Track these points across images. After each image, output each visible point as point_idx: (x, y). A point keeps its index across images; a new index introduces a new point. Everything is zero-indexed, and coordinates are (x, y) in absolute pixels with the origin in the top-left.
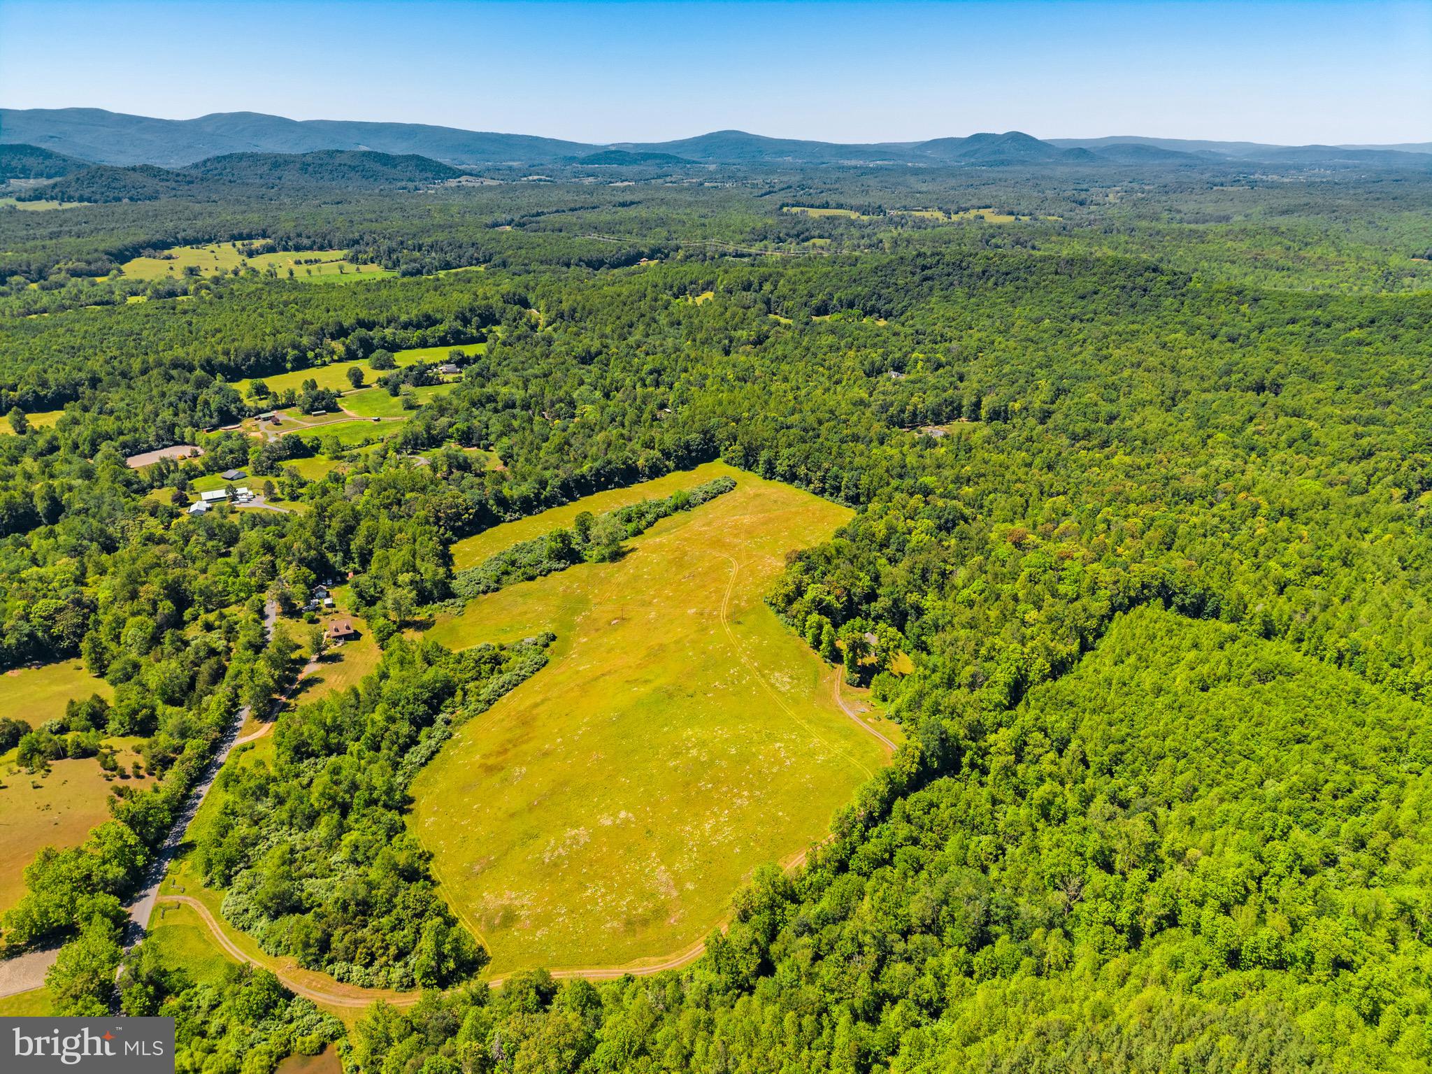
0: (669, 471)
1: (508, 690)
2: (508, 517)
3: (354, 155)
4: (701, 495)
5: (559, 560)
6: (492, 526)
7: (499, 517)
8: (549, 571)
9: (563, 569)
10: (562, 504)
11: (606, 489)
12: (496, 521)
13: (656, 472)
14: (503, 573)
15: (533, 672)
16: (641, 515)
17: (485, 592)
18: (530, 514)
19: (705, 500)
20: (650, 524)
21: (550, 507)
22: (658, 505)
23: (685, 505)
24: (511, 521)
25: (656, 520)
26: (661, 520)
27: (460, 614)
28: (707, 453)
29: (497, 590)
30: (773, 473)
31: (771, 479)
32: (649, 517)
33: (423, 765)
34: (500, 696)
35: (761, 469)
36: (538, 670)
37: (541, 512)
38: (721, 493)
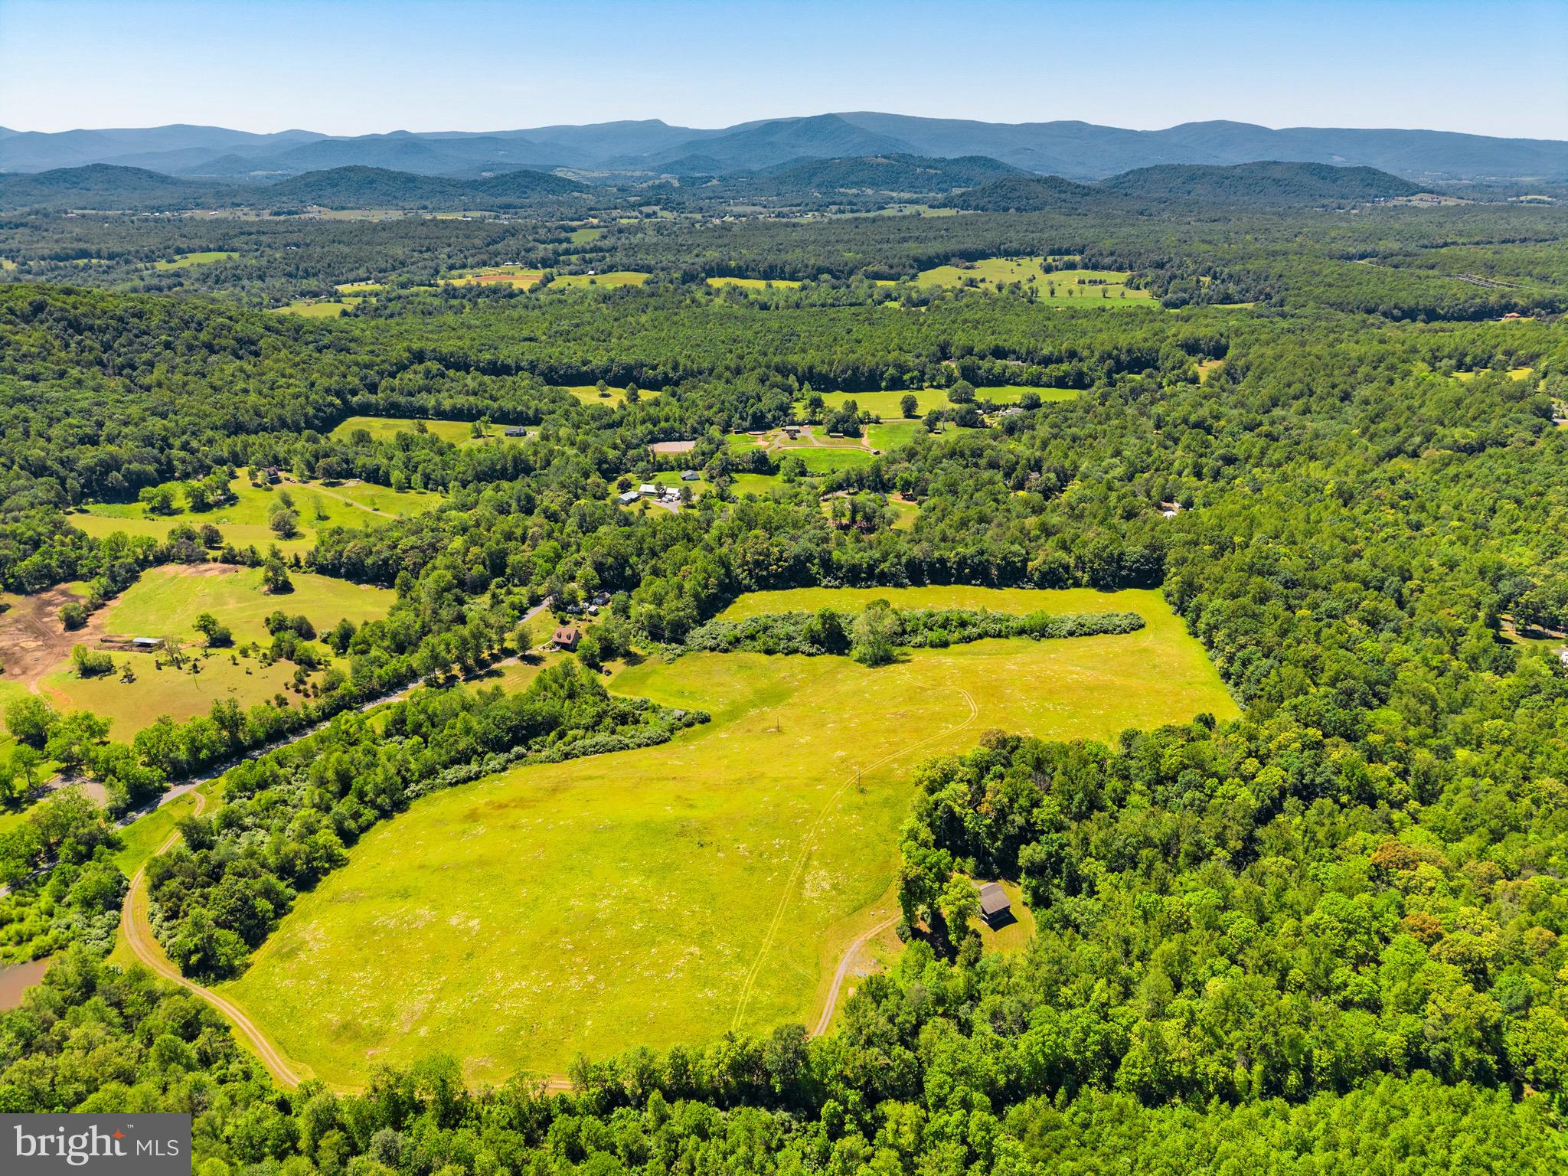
0: (1077, 584)
1: (596, 752)
2: (825, 582)
4: (1069, 626)
5: (813, 644)
6: (803, 586)
7: (816, 579)
8: (795, 651)
9: (810, 655)
10: (899, 585)
11: (968, 583)
12: (810, 582)
13: (1053, 579)
14: (747, 637)
15: (639, 746)
16: (963, 624)
17: (712, 649)
18: (853, 585)
19: (1071, 634)
20: (968, 640)
22: (995, 620)
23: (1039, 631)
24: (826, 587)
25: (980, 637)
26: (987, 640)
27: (671, 661)
28: (1148, 576)
29: (726, 651)
31: (1197, 636)
32: (971, 630)
33: (451, 784)
34: (584, 754)
36: (647, 745)
37: (869, 587)
38: (1106, 632)
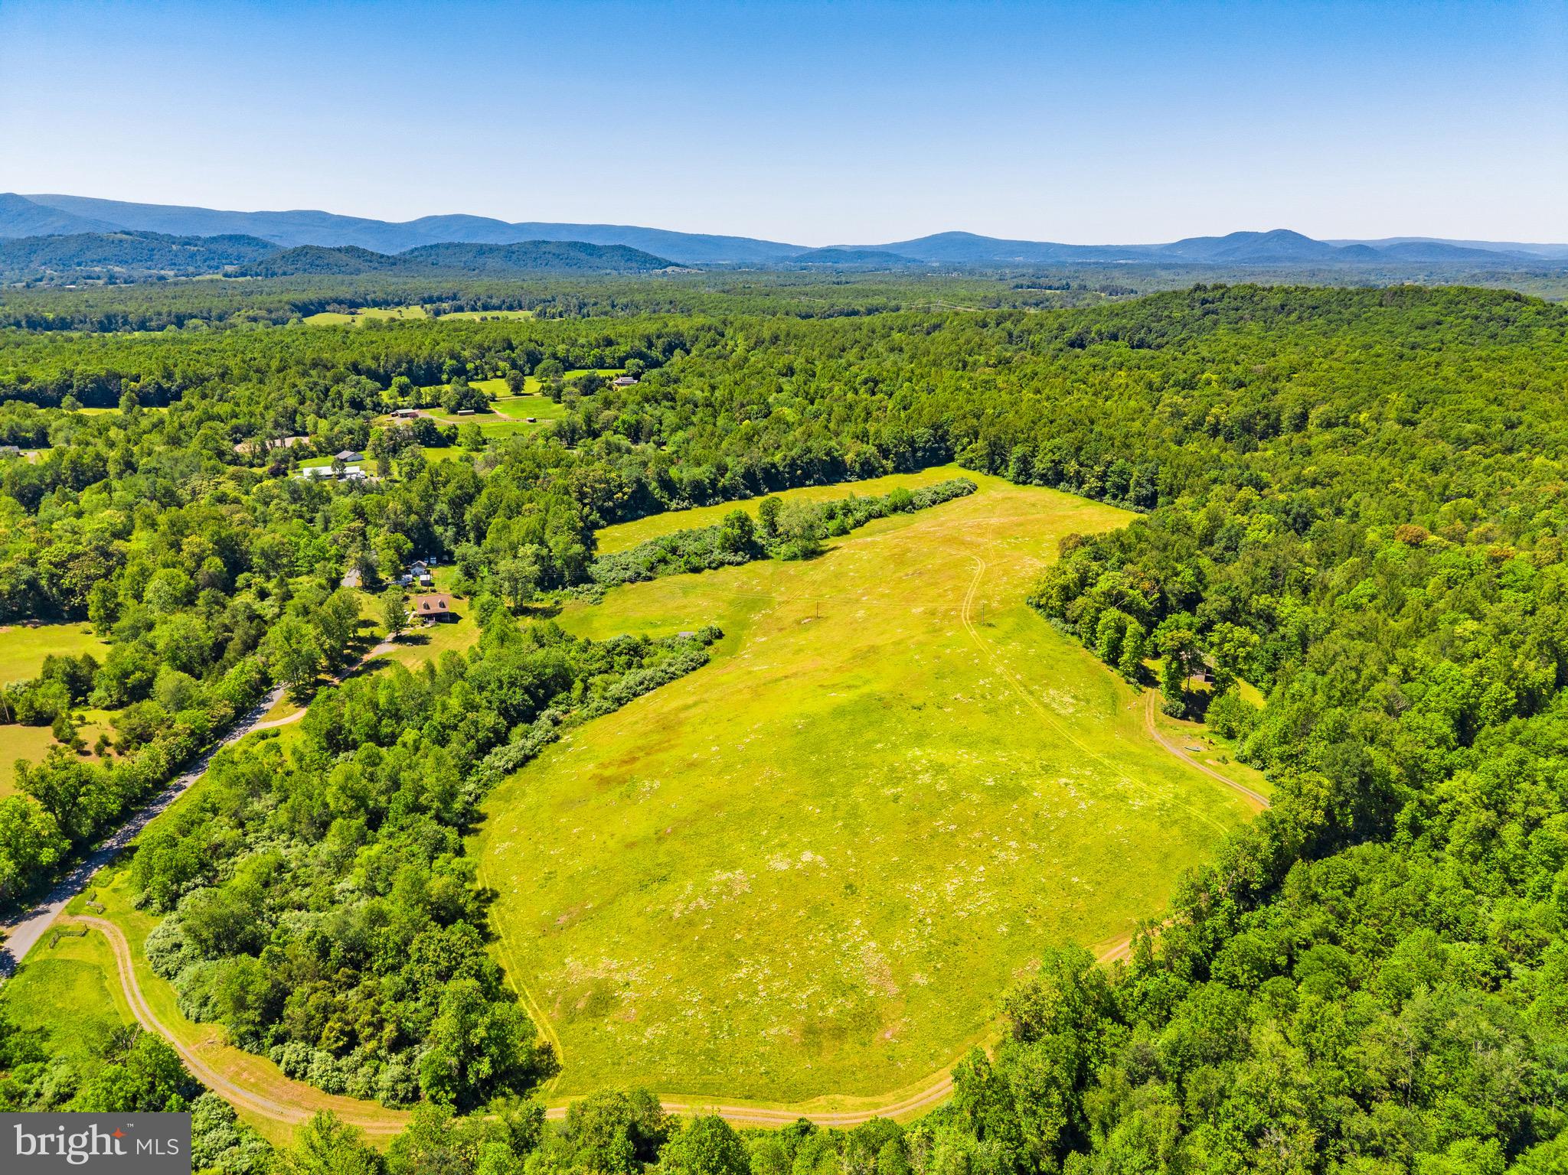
0: (886, 473)
1: (648, 689)
2: (673, 505)
3: (559, 244)
4: (929, 496)
5: (736, 552)
6: (652, 514)
7: (662, 504)
8: (722, 564)
9: (739, 564)
10: (744, 497)
11: (803, 485)
12: (659, 508)
13: (868, 471)
14: (659, 561)
15: (686, 671)
16: (847, 511)
17: (632, 581)
18: (703, 504)
19: (934, 502)
20: (859, 524)
21: (729, 499)
22: (871, 503)
23: (905, 506)
24: (677, 510)
25: (867, 519)
26: (873, 521)
27: (597, 602)
28: (937, 454)
29: (650, 579)
30: (1030, 476)
31: (1024, 483)
32: (859, 516)
33: (508, 772)
34: (635, 695)
35: (1012, 471)
36: (694, 669)
37: (717, 503)
38: (957, 496)
